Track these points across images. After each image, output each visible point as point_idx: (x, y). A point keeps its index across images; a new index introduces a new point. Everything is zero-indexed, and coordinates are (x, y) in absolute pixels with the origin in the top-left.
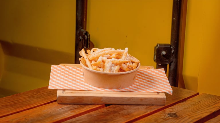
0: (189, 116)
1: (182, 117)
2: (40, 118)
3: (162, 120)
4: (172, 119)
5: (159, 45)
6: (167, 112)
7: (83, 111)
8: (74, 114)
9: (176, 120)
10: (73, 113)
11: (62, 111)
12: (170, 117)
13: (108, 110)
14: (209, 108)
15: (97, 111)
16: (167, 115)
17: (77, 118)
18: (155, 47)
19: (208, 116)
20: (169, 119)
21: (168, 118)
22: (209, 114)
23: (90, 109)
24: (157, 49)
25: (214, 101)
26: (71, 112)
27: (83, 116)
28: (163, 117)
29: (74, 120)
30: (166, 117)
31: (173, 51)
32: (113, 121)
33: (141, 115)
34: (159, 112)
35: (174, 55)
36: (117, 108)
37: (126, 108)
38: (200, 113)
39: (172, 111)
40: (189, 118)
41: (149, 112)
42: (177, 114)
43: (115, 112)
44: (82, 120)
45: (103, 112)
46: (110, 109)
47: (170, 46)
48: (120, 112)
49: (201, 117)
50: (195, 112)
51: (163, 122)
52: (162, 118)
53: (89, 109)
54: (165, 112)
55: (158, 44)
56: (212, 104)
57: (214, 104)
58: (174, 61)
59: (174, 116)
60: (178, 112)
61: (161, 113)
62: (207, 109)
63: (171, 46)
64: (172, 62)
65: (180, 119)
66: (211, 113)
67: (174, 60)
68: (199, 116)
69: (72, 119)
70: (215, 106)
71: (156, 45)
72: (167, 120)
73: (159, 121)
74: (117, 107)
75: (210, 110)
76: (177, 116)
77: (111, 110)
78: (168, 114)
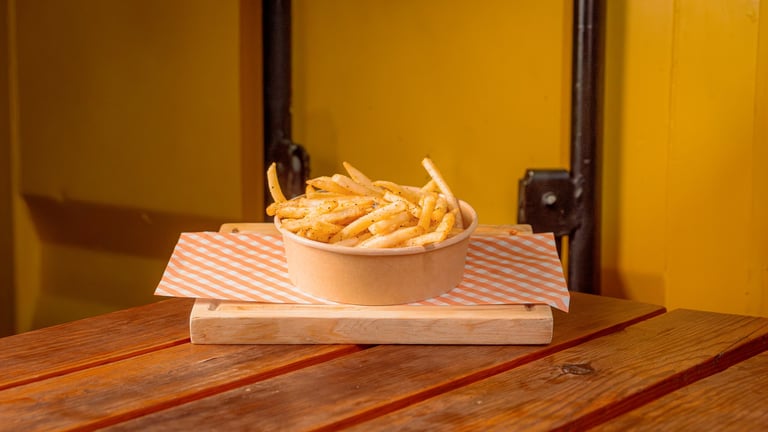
0: (633, 369)
1: (610, 373)
2: (135, 388)
3: (543, 382)
4: (574, 378)
5: (532, 174)
6: (562, 362)
7: (278, 366)
8: (248, 373)
9: (589, 382)
10: (245, 371)
11: (210, 365)
12: (571, 375)
13: (363, 359)
14: (699, 347)
15: (327, 365)
16: (560, 370)
17: (258, 385)
18: (521, 182)
19: (697, 367)
20: (566, 380)
21: (562, 377)
22: (699, 361)
23: (304, 358)
24: (527, 186)
25: (716, 328)
26: (240, 369)
27: (278, 377)
28: (548, 374)
29: (248, 390)
30: (555, 376)
31: (578, 193)
32: (378, 390)
33: (474, 372)
34: (534, 362)
35: (582, 206)
36: (391, 354)
37: (423, 354)
38: (669, 361)
39: (578, 359)
40: (634, 376)
41: (498, 363)
42: (592, 365)
43: (386, 365)
44: (275, 388)
45: (345, 367)
46: (371, 357)
47: (567, 176)
48: (403, 366)
49: (673, 371)
50: (652, 359)
51: (547, 388)
52: (544, 379)
53: (298, 360)
54: (552, 361)
55: (528, 171)
56: (708, 337)
57: (716, 337)
58: (583, 226)
59: (581, 370)
60: (595, 361)
61: (541, 366)
62: (692, 349)
63: (572, 174)
64: (579, 226)
65: (603, 380)
66: (707, 359)
67: (584, 221)
68: (666, 369)
69: (242, 388)
70: (720, 339)
71: (522, 175)
72: (560, 382)
73: (533, 386)
74: (394, 351)
75: (704, 353)
76: (592, 370)
77: (373, 359)
78: (564, 367)
